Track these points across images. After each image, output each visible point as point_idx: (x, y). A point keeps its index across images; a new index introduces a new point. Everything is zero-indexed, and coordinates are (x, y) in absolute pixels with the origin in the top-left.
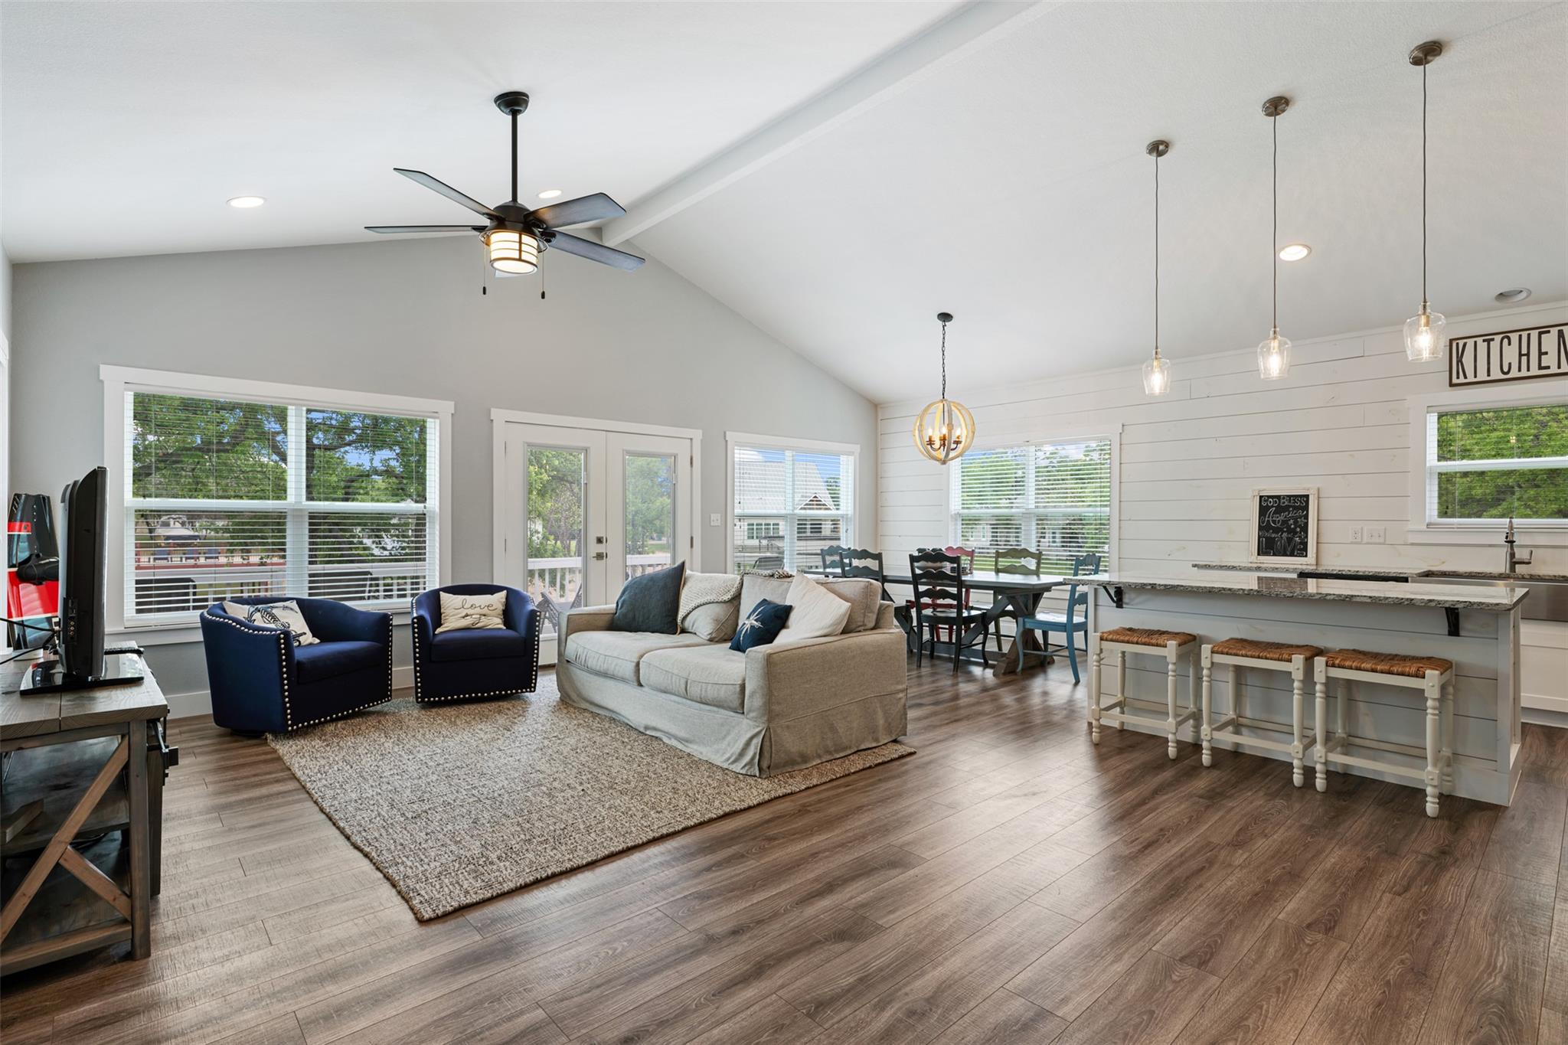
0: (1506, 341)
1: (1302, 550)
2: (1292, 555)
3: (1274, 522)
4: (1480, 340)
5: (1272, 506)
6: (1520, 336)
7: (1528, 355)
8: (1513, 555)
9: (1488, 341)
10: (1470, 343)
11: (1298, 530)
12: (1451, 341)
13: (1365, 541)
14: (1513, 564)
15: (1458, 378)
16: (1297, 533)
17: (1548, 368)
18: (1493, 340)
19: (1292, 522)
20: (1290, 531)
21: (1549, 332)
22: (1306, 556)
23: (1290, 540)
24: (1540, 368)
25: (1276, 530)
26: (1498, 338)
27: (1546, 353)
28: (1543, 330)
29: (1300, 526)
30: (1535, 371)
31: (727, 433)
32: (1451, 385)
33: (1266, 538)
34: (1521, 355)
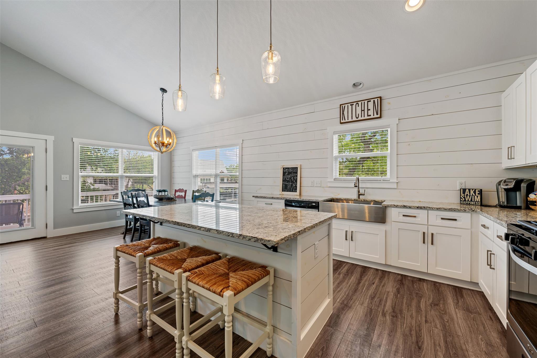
0: (357, 105)
1: (294, 190)
2: (292, 191)
3: (287, 178)
4: (349, 105)
5: (287, 172)
6: (362, 103)
7: (364, 110)
8: (359, 192)
9: (352, 105)
10: (346, 105)
11: (294, 181)
12: (340, 105)
13: (315, 185)
14: (359, 195)
15: (343, 120)
16: (294, 182)
17: (370, 115)
18: (353, 104)
19: (292, 178)
20: (292, 182)
21: (370, 101)
22: (296, 192)
23: (292, 185)
24: (368, 116)
25: (288, 181)
26: (355, 104)
27: (370, 110)
28: (369, 100)
29: (295, 180)
30: (366, 117)
31: (73, 138)
32: (341, 123)
33: (285, 184)
34: (362, 111)
